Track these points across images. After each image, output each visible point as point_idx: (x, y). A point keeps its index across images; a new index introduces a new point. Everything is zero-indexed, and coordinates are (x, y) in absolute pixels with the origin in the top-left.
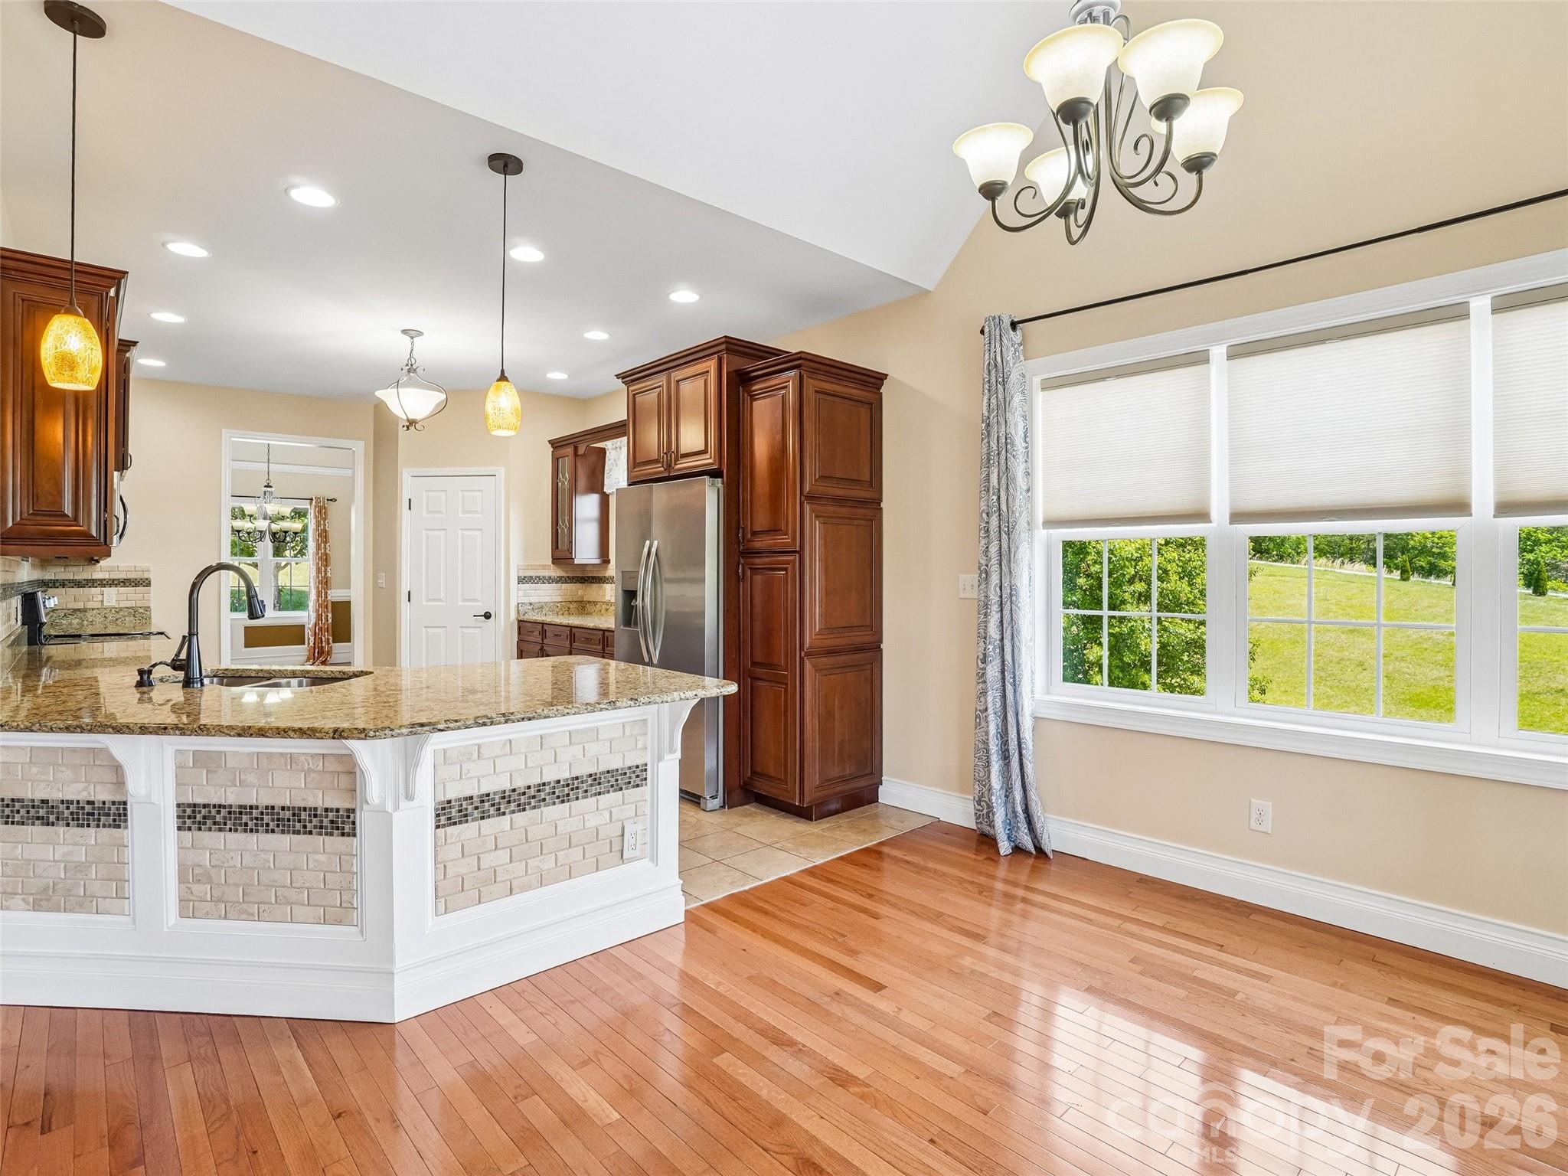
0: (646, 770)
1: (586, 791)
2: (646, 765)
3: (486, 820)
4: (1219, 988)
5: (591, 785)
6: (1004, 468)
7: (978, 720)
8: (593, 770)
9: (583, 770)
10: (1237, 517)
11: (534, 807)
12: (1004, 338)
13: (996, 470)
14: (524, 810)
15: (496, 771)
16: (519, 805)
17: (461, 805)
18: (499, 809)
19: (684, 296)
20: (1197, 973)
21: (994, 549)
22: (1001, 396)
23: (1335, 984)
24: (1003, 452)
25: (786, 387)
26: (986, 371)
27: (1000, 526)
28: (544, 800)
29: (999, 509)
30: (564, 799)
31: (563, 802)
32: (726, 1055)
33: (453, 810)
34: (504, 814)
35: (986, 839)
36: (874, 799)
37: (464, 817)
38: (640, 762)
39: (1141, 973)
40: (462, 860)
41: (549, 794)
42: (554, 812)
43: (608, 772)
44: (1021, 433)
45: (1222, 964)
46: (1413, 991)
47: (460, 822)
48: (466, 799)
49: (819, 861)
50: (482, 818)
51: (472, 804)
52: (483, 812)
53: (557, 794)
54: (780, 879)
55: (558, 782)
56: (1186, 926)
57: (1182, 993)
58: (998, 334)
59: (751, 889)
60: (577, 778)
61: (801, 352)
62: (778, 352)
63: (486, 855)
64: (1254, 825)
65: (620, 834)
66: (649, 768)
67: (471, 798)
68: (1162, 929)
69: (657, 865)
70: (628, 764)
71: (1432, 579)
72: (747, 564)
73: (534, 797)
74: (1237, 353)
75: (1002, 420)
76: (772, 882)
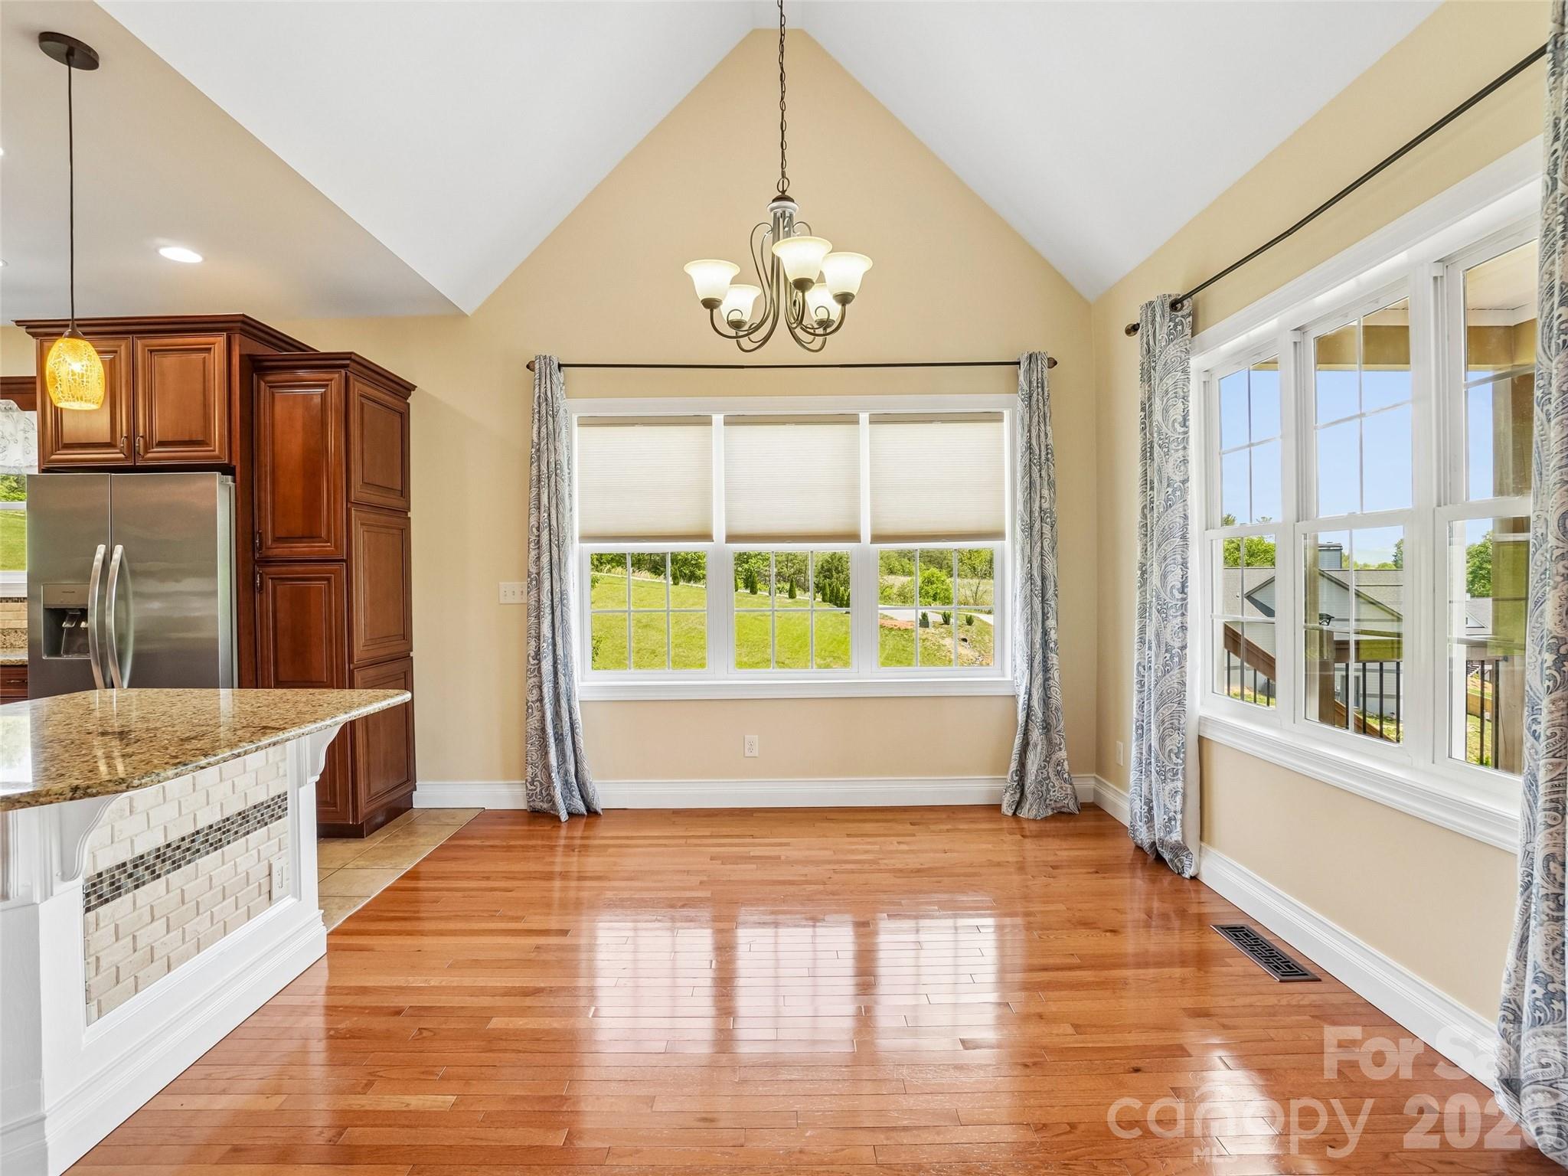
0: (286, 799)
1: (236, 833)
2: (286, 793)
3: (142, 889)
4: (770, 857)
5: (241, 825)
6: (554, 490)
7: (530, 711)
8: (241, 808)
9: (231, 810)
10: (731, 538)
11: (189, 862)
12: (554, 377)
13: (547, 491)
14: (179, 866)
15: (151, 825)
16: (174, 863)
17: (113, 876)
18: (153, 872)
19: (180, 254)
20: (752, 854)
21: (545, 559)
22: (551, 427)
23: (820, 837)
24: (554, 476)
25: (327, 385)
26: (536, 403)
27: (550, 540)
28: (198, 851)
29: (550, 525)
30: (217, 845)
31: (216, 849)
32: (494, 1020)
33: (104, 885)
34: (159, 876)
35: (537, 814)
36: (409, 806)
37: (117, 890)
38: (281, 791)
39: (722, 864)
40: (116, 945)
41: (203, 843)
42: (208, 862)
43: (255, 807)
44: (566, 459)
45: (760, 845)
46: (853, 827)
47: (113, 898)
48: (118, 867)
49: (410, 867)
50: (137, 887)
51: (125, 871)
52: (137, 879)
53: (210, 841)
54: (385, 890)
55: (211, 827)
56: (724, 831)
57: (754, 866)
58: (548, 372)
59: (363, 907)
60: (228, 819)
61: (351, 353)
62: (303, 347)
63: (142, 931)
64: (748, 754)
65: (267, 873)
66: (288, 796)
67: (124, 864)
68: (711, 836)
69: (300, 900)
70: (273, 794)
71: (692, 584)
72: (267, 574)
73: (188, 849)
74: (730, 421)
75: (551, 448)
76: (379, 895)
